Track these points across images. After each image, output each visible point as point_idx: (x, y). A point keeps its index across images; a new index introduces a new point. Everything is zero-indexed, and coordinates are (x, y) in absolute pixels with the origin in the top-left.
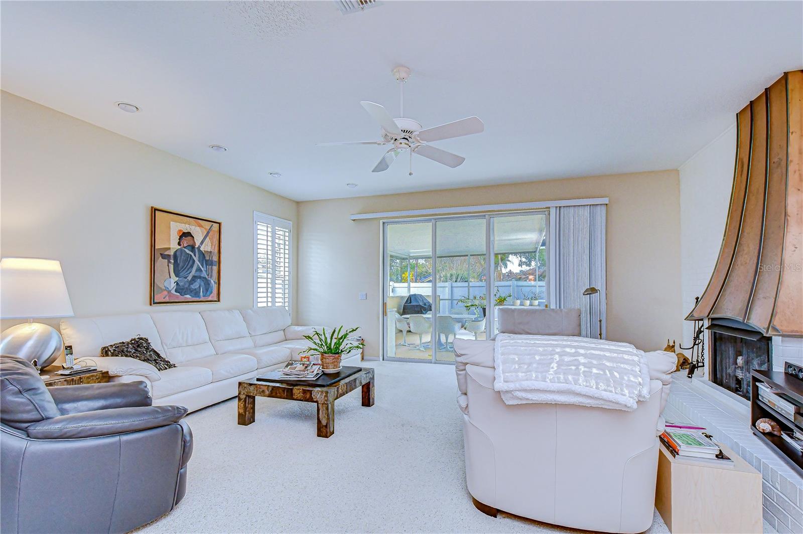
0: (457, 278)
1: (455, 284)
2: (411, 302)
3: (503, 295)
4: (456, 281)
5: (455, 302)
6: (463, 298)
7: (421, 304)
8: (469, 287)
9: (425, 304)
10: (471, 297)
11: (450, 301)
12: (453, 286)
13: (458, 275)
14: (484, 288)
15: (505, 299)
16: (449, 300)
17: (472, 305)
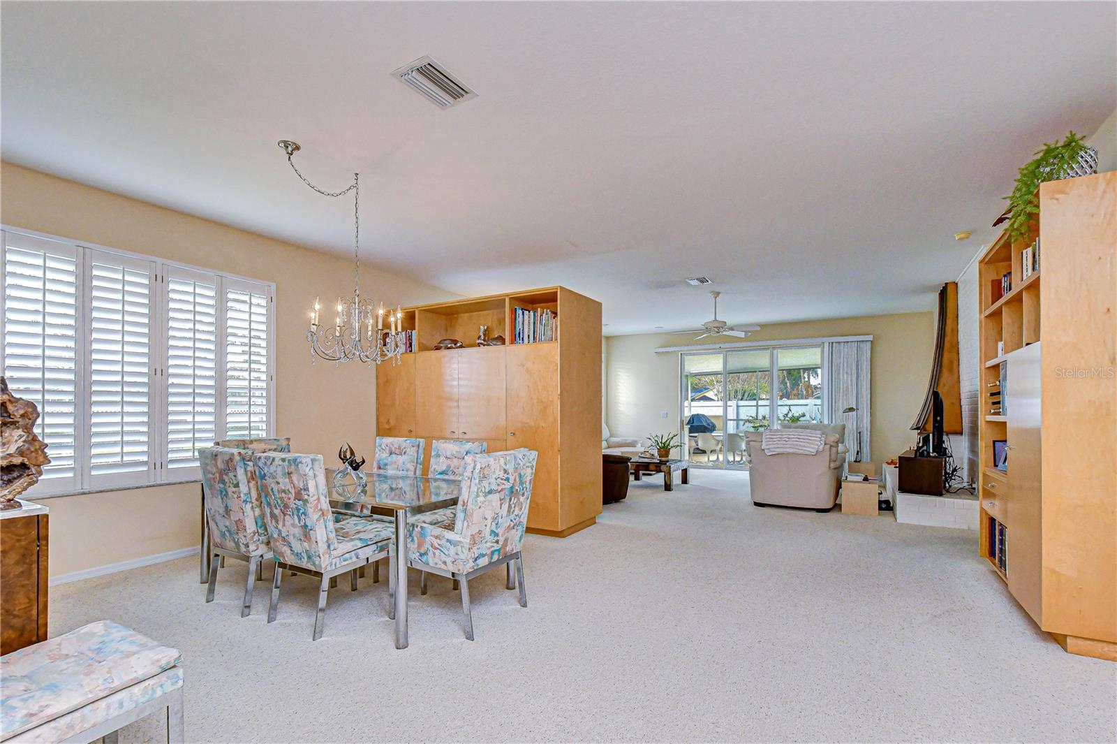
0: (744, 395)
1: (741, 403)
2: (693, 423)
3: (796, 415)
4: (742, 399)
5: (741, 423)
6: (751, 418)
7: (705, 424)
8: (757, 406)
9: (708, 425)
10: (760, 417)
11: (735, 422)
12: (739, 405)
13: (745, 392)
14: (768, 408)
15: (798, 419)
16: (734, 420)
17: (761, 426)
